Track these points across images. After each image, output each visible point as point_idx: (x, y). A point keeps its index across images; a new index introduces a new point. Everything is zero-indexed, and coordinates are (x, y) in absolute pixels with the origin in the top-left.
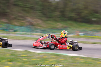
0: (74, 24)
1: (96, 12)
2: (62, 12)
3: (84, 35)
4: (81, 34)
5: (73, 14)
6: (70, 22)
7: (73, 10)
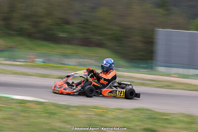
0: (27, 42)
1: (67, 22)
2: (6, 19)
3: (43, 62)
4: (39, 61)
5: (25, 25)
6: (19, 38)
7: (26, 17)
